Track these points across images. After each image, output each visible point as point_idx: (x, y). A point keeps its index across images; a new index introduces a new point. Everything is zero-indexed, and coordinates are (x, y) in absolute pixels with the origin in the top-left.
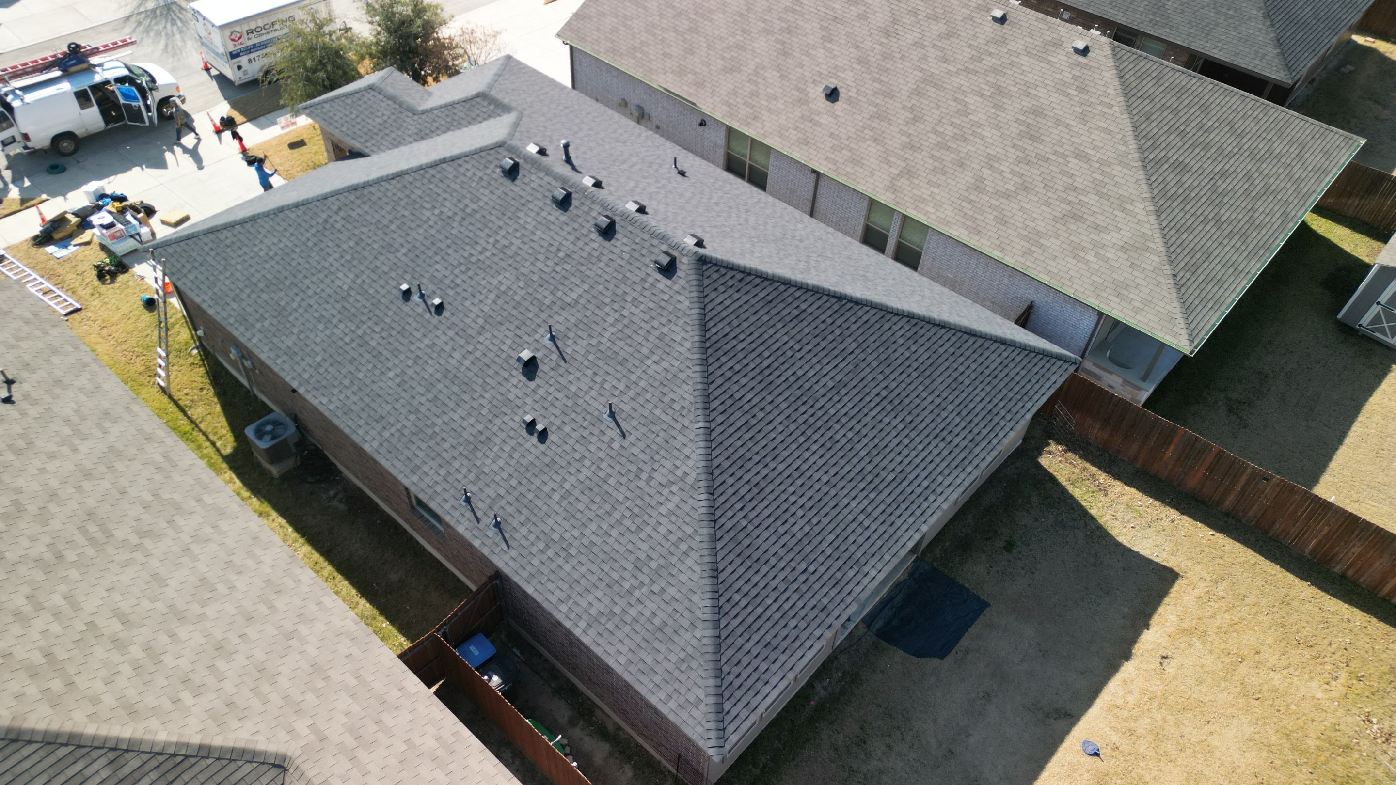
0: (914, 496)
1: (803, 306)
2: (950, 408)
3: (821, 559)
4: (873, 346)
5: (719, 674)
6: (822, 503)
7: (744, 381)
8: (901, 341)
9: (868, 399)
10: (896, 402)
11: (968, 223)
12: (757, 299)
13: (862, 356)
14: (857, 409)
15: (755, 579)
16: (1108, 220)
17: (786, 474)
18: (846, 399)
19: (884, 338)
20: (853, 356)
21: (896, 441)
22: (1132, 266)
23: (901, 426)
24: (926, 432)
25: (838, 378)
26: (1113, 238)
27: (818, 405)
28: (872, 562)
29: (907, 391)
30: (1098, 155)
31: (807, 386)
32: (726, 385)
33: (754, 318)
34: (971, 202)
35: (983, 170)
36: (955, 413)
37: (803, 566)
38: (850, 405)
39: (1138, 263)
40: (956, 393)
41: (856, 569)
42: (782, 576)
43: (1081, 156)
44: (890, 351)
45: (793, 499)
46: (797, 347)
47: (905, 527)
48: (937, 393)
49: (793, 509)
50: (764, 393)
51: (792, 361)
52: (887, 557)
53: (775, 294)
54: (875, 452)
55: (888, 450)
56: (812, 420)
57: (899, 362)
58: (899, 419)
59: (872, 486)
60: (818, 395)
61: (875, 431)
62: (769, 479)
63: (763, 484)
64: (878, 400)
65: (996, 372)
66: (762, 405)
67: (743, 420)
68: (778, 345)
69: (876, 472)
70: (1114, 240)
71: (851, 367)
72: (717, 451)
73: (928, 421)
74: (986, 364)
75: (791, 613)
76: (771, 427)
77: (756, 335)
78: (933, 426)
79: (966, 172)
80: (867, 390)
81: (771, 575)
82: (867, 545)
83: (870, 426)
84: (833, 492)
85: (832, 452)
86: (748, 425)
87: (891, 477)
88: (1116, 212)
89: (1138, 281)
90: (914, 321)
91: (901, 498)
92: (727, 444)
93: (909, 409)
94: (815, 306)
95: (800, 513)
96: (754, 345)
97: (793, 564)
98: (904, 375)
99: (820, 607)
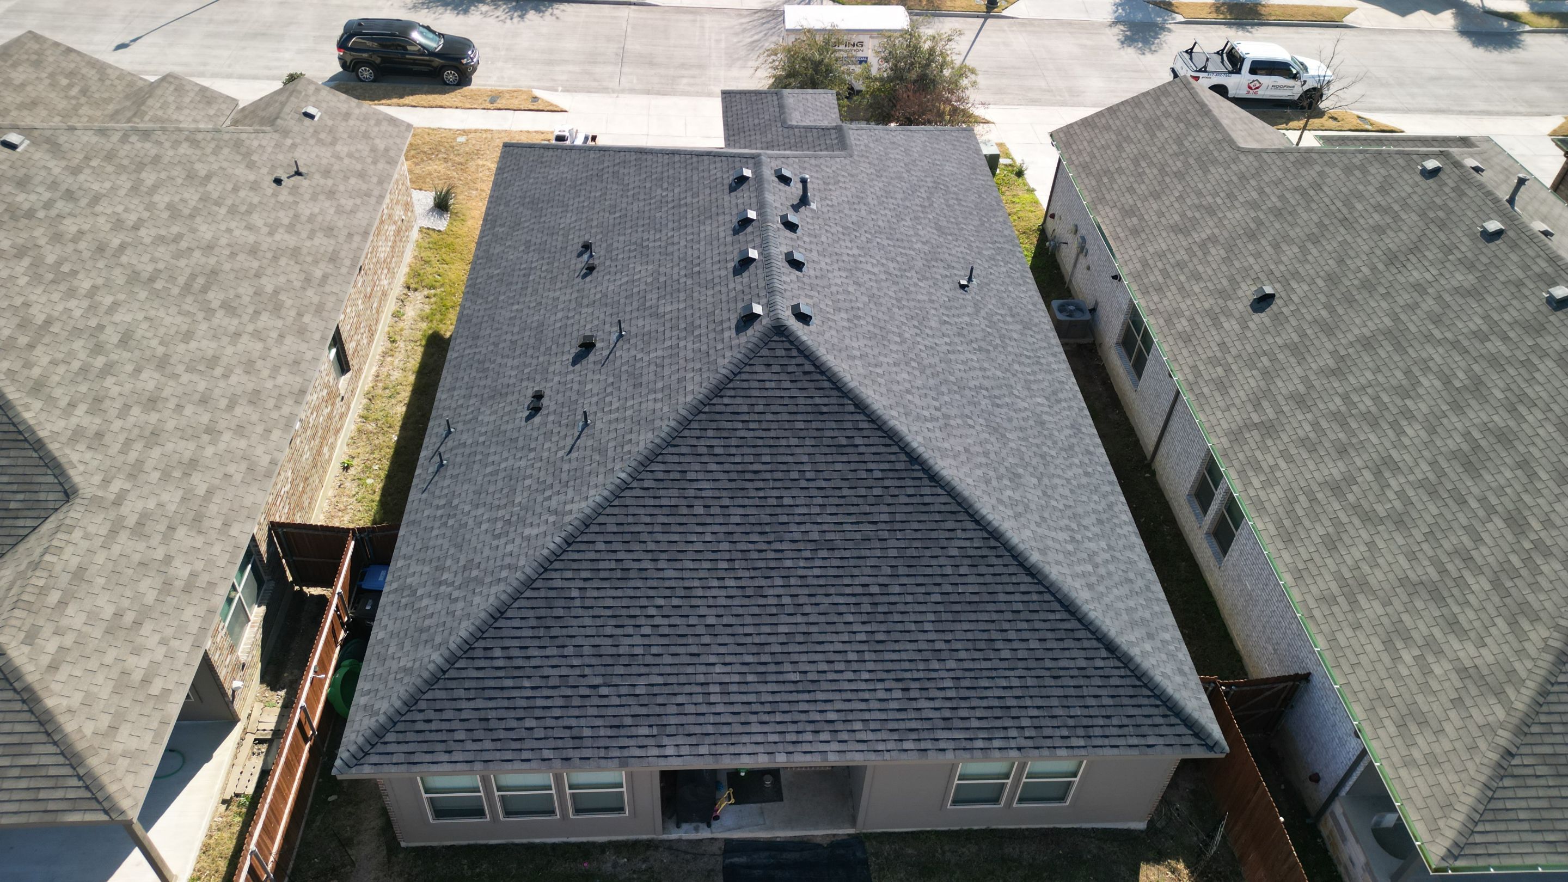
0: (803, 717)
1: (858, 441)
2: (951, 664)
3: (624, 690)
4: (910, 534)
5: (412, 703)
6: (683, 641)
7: (713, 467)
8: (955, 552)
9: (847, 581)
10: (881, 609)
11: (1287, 523)
12: (809, 401)
13: (886, 535)
14: (822, 581)
15: (531, 652)
16: (1477, 624)
17: (668, 583)
18: (818, 563)
19: (934, 535)
20: (873, 527)
21: (840, 647)
22: (1458, 702)
23: (863, 637)
24: (889, 666)
25: (829, 536)
26: (1466, 652)
27: (777, 546)
28: (680, 740)
29: (909, 608)
30: (1543, 534)
31: (784, 519)
32: (687, 459)
33: (787, 417)
34: (1313, 500)
35: (1365, 472)
36: (952, 674)
37: (597, 681)
38: (817, 572)
39: (1469, 702)
40: (977, 655)
41: (655, 731)
42: (564, 671)
43: (1517, 523)
44: (928, 553)
45: (652, 611)
46: (809, 475)
47: (759, 738)
48: (949, 636)
49: (642, 621)
50: (724, 494)
51: (789, 484)
52: (703, 750)
53: (836, 409)
54: (800, 638)
55: (819, 648)
56: (755, 555)
57: (929, 571)
58: (868, 628)
59: (762, 669)
60: (788, 536)
61: (822, 619)
62: (644, 574)
63: (632, 574)
64: (859, 590)
65: (1061, 673)
66: (710, 502)
67: (673, 502)
68: (790, 459)
69: (779, 658)
70: (1462, 654)
71: (858, 536)
72: (616, 510)
73: (904, 656)
74: (1056, 654)
75: (539, 713)
76: (699, 529)
77: (772, 434)
78: (907, 665)
79: (1340, 464)
80: (856, 572)
81: (554, 662)
82: (692, 719)
83: (822, 609)
84: (706, 640)
85: (746, 601)
86: (674, 511)
87: (794, 677)
88: (1500, 621)
89: (1448, 727)
90: (993, 543)
91: (785, 707)
92: (631, 510)
93: (891, 627)
94: (873, 450)
95: (647, 630)
96: (760, 442)
97: (587, 671)
98: (922, 590)
99: (575, 732)
